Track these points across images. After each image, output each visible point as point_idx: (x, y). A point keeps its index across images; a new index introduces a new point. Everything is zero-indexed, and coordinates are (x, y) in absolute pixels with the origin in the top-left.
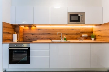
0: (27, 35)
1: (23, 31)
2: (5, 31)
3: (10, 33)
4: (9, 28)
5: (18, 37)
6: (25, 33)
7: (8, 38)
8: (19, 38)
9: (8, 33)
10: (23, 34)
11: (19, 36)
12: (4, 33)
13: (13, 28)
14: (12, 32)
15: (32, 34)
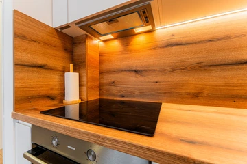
0: (112, 77)
1: (101, 62)
2: (28, 58)
3: (52, 69)
4: (45, 43)
5: (81, 86)
6: (106, 67)
7: (44, 91)
8: (84, 89)
9: (42, 67)
10: (101, 73)
11: (84, 79)
12: (19, 65)
13: (66, 50)
14: (59, 64)
15: (136, 72)
